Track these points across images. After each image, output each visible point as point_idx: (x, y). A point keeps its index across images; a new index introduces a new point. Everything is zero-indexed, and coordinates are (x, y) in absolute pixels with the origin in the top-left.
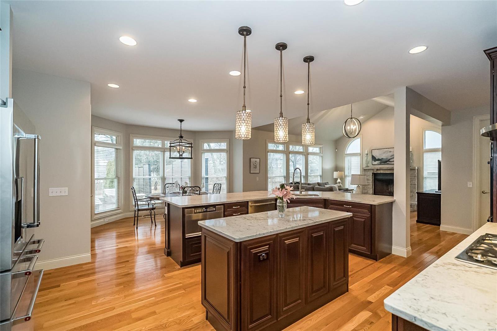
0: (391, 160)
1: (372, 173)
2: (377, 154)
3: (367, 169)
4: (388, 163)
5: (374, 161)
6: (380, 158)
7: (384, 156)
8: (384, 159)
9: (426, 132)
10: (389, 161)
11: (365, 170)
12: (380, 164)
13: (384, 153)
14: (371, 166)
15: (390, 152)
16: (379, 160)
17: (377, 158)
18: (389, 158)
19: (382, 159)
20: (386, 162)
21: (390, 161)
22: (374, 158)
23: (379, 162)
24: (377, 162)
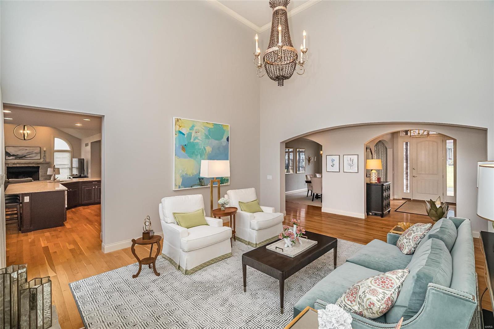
0: (26, 156)
1: (7, 167)
2: (11, 150)
4: (23, 158)
5: (8, 157)
6: (15, 154)
7: (20, 153)
9: (55, 138)
10: (25, 156)
12: (15, 159)
13: (19, 150)
15: (26, 150)
16: (13, 155)
17: (11, 154)
18: (25, 154)
19: (18, 155)
20: (22, 158)
21: (26, 157)
22: (8, 154)
23: (14, 157)
24: (11, 158)
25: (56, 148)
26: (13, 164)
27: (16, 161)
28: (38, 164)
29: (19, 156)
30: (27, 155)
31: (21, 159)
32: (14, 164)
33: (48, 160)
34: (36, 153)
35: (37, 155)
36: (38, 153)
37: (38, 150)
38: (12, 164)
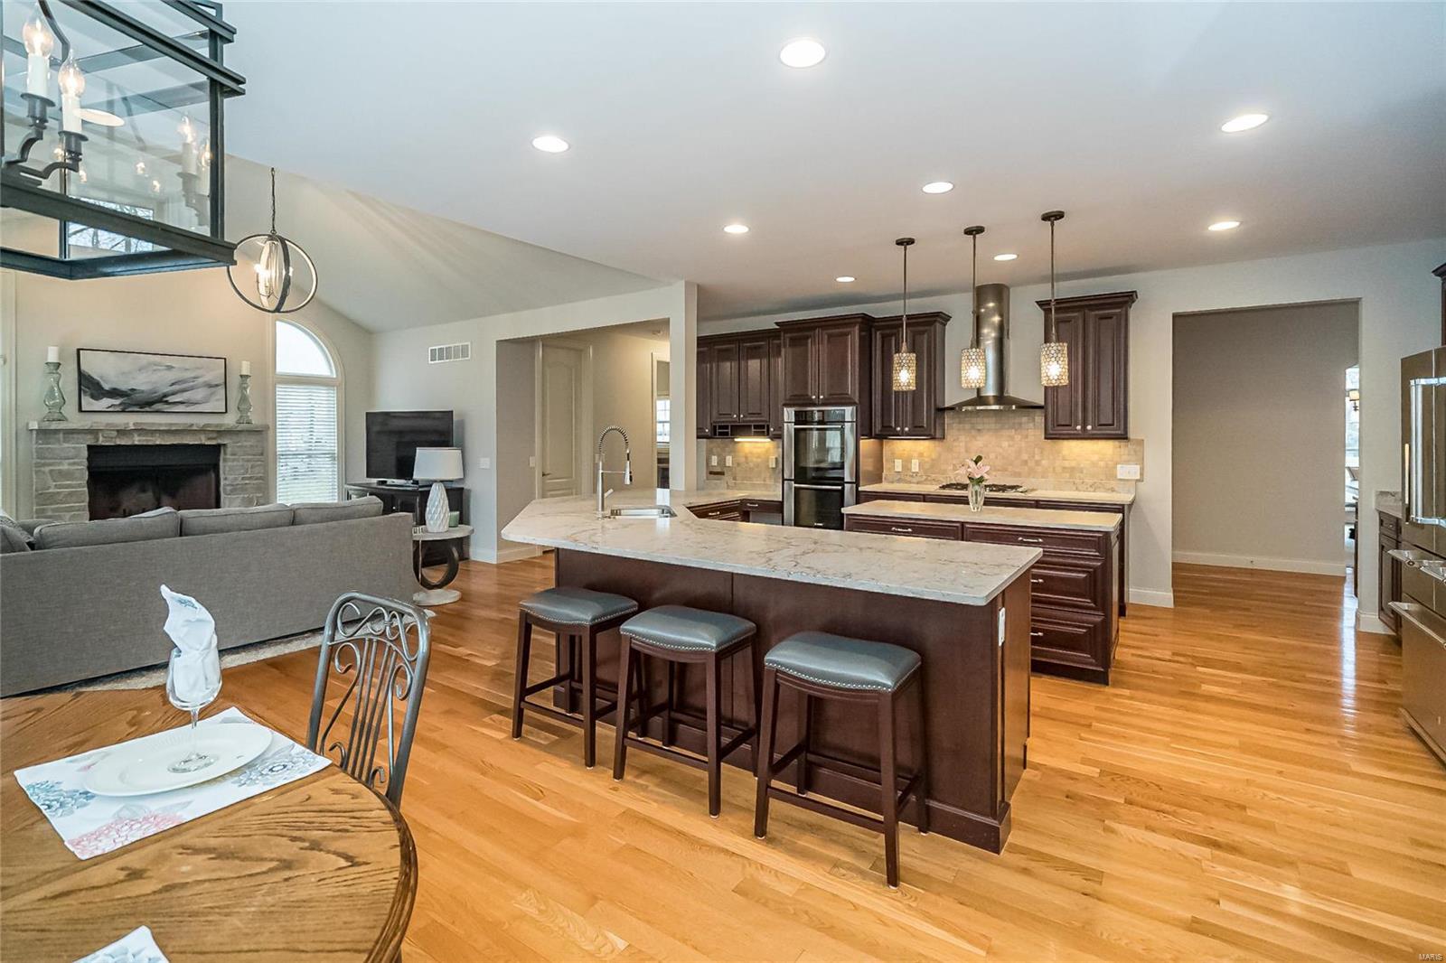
0: (171, 399)
1: (89, 447)
2: (104, 369)
3: (56, 431)
4: (157, 407)
5: (93, 397)
6: (124, 387)
7: (142, 383)
8: (143, 392)
9: (278, 325)
10: (162, 399)
11: (43, 433)
12: (123, 411)
13: (141, 369)
14: (76, 421)
15: (170, 368)
16: (114, 393)
17: (107, 387)
18: (165, 391)
19: (133, 390)
20: (150, 404)
21: (167, 402)
22: (88, 385)
23: (117, 402)
24: (105, 403)
25: (283, 367)
26: (118, 431)
27: (130, 420)
28: (220, 433)
29: (137, 396)
30: (173, 394)
31: (147, 409)
32: (122, 432)
33: (256, 419)
34: (210, 386)
35: (212, 394)
36: (217, 385)
37: (215, 374)
38: (115, 433)
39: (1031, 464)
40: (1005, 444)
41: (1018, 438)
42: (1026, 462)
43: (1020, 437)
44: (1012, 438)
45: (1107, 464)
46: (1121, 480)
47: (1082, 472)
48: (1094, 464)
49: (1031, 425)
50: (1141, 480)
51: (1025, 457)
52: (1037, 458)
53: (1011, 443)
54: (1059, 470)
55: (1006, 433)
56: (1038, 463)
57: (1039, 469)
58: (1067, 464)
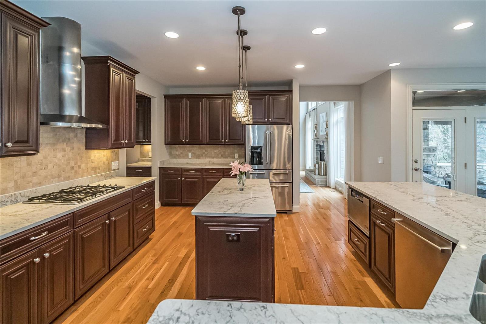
39: (76, 168)
40: (59, 155)
41: (68, 149)
42: (72, 168)
43: (69, 149)
44: (64, 150)
45: (109, 162)
46: (113, 170)
47: (99, 169)
48: (104, 163)
49: (76, 139)
50: (118, 169)
51: (72, 163)
52: (79, 164)
53: (63, 153)
54: (90, 170)
55: (60, 146)
56: (79, 167)
57: (80, 171)
58: (94, 165)
